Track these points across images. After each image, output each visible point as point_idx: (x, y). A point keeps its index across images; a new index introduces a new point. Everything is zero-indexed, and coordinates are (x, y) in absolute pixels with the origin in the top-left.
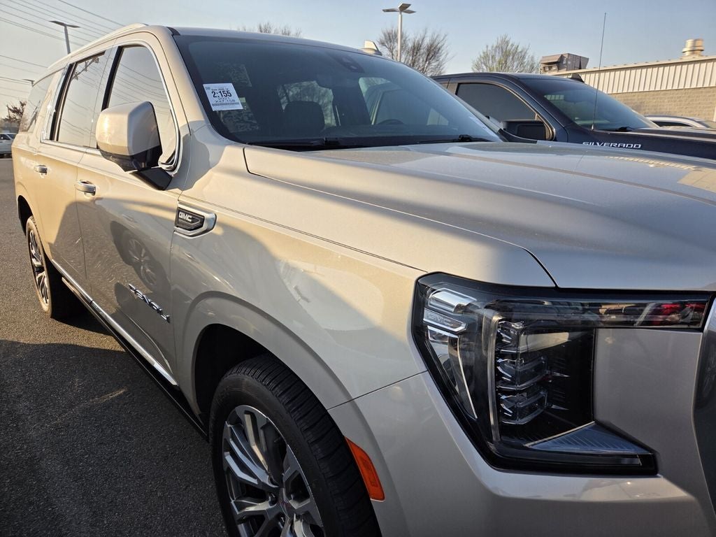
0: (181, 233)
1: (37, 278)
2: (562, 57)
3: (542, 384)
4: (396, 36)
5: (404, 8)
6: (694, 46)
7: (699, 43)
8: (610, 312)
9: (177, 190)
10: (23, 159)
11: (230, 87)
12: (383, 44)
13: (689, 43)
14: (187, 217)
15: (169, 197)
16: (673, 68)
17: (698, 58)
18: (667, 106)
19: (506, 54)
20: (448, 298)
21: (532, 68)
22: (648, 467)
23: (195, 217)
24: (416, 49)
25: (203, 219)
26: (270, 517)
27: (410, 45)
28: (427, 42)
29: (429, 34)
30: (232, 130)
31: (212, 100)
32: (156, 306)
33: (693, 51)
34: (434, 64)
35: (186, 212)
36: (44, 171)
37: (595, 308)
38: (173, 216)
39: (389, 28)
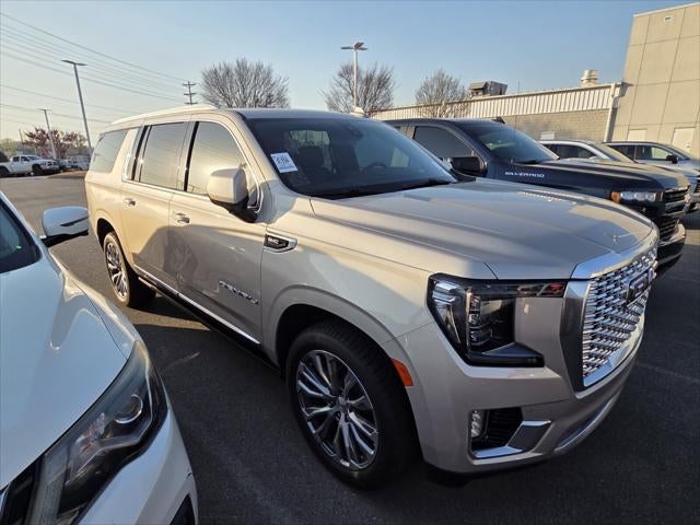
0: (271, 251)
1: (113, 278)
2: (486, 84)
3: (490, 326)
4: (352, 69)
5: (358, 46)
6: (590, 75)
7: (593, 73)
8: (523, 290)
9: (263, 224)
10: (93, 189)
11: (286, 155)
12: (341, 75)
13: (586, 73)
14: (274, 241)
15: (259, 228)
16: (573, 93)
17: (592, 85)
18: (569, 125)
19: (442, 85)
20: (445, 286)
21: (463, 94)
22: (539, 362)
23: (281, 241)
24: (369, 80)
25: (287, 243)
26: (332, 414)
27: (364, 76)
28: (378, 73)
29: (379, 67)
30: (294, 185)
31: (278, 166)
32: (245, 295)
33: (589, 80)
34: (384, 92)
35: (273, 238)
36: (133, 203)
37: (515, 288)
38: (263, 240)
39: (346, 63)
